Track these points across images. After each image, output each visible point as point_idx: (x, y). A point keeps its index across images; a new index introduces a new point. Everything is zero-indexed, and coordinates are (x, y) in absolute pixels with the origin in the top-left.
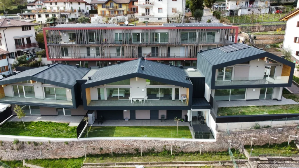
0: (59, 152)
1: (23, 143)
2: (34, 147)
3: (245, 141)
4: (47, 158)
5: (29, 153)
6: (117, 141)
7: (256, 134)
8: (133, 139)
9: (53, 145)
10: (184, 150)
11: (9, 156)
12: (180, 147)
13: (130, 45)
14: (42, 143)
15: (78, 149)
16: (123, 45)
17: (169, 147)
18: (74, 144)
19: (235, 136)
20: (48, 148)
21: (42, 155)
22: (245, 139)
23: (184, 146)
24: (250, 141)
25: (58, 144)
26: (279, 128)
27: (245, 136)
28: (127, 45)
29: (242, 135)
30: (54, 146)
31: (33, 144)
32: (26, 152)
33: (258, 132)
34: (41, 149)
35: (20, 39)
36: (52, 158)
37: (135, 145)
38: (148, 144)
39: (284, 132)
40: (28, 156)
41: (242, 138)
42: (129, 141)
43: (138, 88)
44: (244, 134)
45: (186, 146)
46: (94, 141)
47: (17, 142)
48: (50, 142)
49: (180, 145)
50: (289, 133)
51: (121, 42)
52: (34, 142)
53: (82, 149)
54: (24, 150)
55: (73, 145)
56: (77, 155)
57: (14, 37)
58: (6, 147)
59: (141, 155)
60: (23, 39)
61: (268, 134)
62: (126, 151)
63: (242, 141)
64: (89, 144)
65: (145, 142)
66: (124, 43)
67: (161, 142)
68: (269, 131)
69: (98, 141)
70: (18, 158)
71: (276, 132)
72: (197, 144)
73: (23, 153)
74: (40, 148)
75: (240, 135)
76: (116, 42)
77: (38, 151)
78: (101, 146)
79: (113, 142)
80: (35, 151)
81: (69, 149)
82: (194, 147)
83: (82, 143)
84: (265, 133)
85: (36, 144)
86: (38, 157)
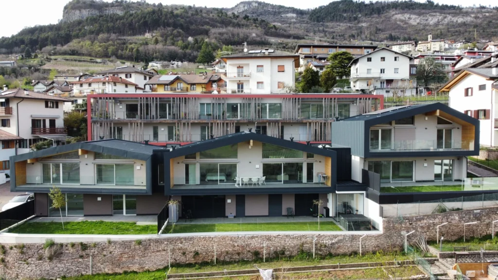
0: (124, 259)
1: (62, 245)
2: (80, 253)
3: (428, 233)
4: (100, 272)
5: (70, 264)
6: (224, 238)
7: (442, 220)
8: (249, 234)
9: (114, 247)
10: (333, 251)
11: (32, 272)
12: (327, 245)
13: (223, 122)
14: (95, 245)
15: (157, 253)
16: (212, 122)
17: (308, 245)
18: (152, 244)
19: (411, 224)
20: (105, 253)
21: (92, 267)
22: (427, 229)
23: (332, 244)
24: (435, 233)
25: (123, 245)
26: (475, 211)
27: (426, 224)
28: (219, 121)
29: (422, 221)
30: (115, 249)
31: (80, 246)
32: (65, 262)
33: (446, 217)
34: (92, 256)
35: (40, 120)
36: (110, 272)
37: (253, 245)
38: (274, 242)
39: (483, 217)
40: (68, 270)
41: (422, 227)
42: (243, 238)
43: (250, 163)
44: (425, 221)
45: (336, 243)
46: (185, 239)
47: (52, 244)
48: (110, 242)
49: (327, 242)
50: (490, 219)
51: (210, 116)
52: (82, 244)
53: (164, 253)
54: (62, 258)
55: (150, 245)
56: (155, 266)
57: (31, 116)
58: (29, 255)
59: (264, 261)
60: (44, 121)
61: (460, 221)
62: (237, 257)
63: (423, 233)
64: (177, 244)
65: (269, 238)
66: (214, 118)
67: (295, 237)
68: (460, 215)
69: (191, 239)
70: (48, 274)
71: (472, 216)
72: (353, 239)
73: (59, 265)
74: (91, 254)
75: (419, 223)
76: (202, 117)
77: (86, 260)
78: (197, 248)
79: (216, 240)
80: (81, 260)
81: (141, 254)
82: (349, 245)
83: (165, 243)
84: (455, 219)
85: (84, 246)
86: (84, 271)
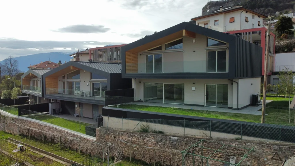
3: (126, 149)
10: (71, 146)
12: (69, 141)
17: (63, 138)
18: (16, 121)
19: (114, 137)
26: (172, 137)
29: (123, 137)
43: (85, 81)
46: (25, 121)
49: (69, 138)
56: (17, 133)
59: (43, 142)
64: (23, 123)
68: (158, 139)
71: (168, 142)
72: (81, 140)
75: (120, 138)
81: (13, 125)
82: (79, 144)
83: (20, 121)
